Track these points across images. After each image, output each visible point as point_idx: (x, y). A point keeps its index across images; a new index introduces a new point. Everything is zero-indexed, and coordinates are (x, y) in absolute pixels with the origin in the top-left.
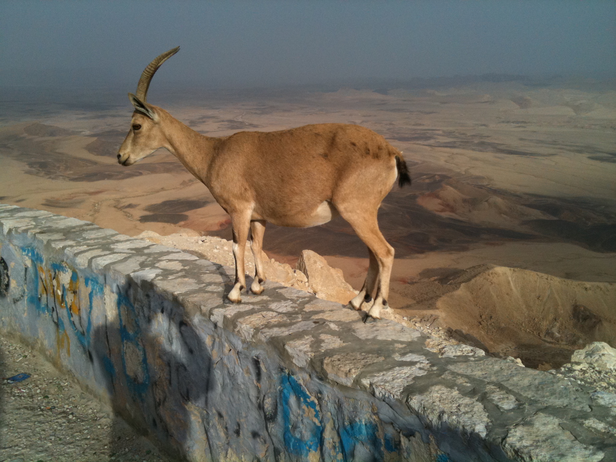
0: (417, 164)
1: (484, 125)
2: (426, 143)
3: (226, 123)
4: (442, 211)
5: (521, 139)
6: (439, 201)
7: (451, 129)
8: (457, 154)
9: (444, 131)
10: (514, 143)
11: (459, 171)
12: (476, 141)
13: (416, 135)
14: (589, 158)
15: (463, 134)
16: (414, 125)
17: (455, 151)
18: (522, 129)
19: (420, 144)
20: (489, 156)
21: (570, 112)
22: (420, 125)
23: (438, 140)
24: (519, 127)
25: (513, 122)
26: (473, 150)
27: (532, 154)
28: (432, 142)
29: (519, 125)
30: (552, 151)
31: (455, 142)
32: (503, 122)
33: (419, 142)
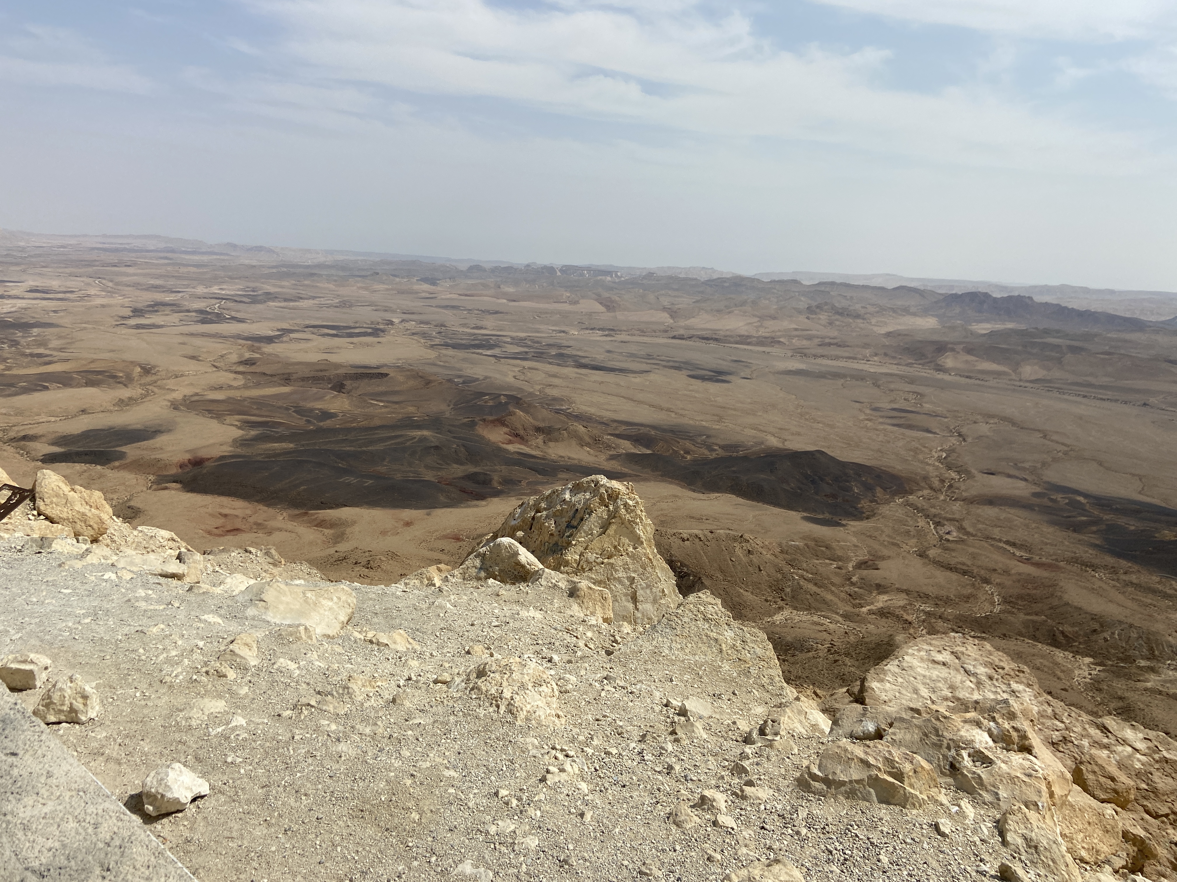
0: (477, 380)
1: (564, 332)
2: (489, 352)
3: (194, 314)
4: (510, 442)
5: (609, 352)
6: (506, 430)
7: (522, 335)
8: (529, 368)
9: (512, 338)
10: (599, 356)
11: (531, 390)
12: (553, 352)
13: (477, 342)
14: (689, 376)
15: (538, 342)
16: (473, 328)
17: (527, 364)
18: (609, 339)
19: (481, 354)
20: (570, 371)
21: (665, 318)
22: (481, 328)
23: (504, 350)
24: (606, 336)
25: (599, 330)
26: (550, 363)
27: (621, 370)
28: (496, 351)
29: (607, 333)
30: (645, 367)
31: (526, 353)
32: (587, 329)
33: (480, 351)
